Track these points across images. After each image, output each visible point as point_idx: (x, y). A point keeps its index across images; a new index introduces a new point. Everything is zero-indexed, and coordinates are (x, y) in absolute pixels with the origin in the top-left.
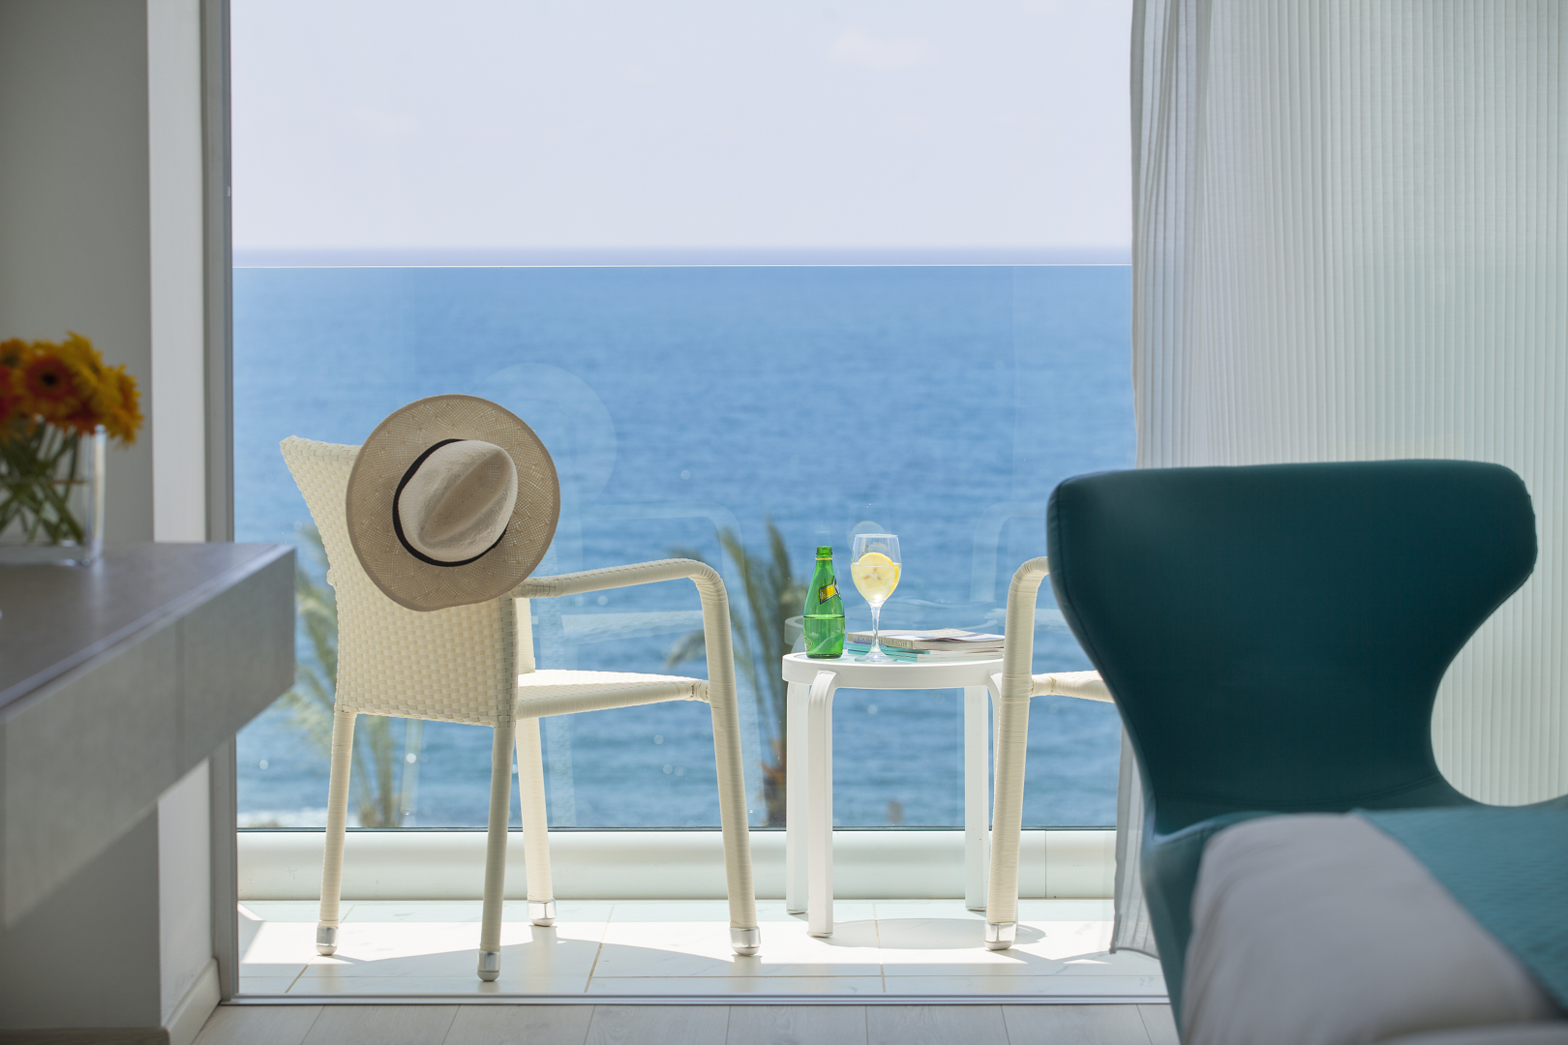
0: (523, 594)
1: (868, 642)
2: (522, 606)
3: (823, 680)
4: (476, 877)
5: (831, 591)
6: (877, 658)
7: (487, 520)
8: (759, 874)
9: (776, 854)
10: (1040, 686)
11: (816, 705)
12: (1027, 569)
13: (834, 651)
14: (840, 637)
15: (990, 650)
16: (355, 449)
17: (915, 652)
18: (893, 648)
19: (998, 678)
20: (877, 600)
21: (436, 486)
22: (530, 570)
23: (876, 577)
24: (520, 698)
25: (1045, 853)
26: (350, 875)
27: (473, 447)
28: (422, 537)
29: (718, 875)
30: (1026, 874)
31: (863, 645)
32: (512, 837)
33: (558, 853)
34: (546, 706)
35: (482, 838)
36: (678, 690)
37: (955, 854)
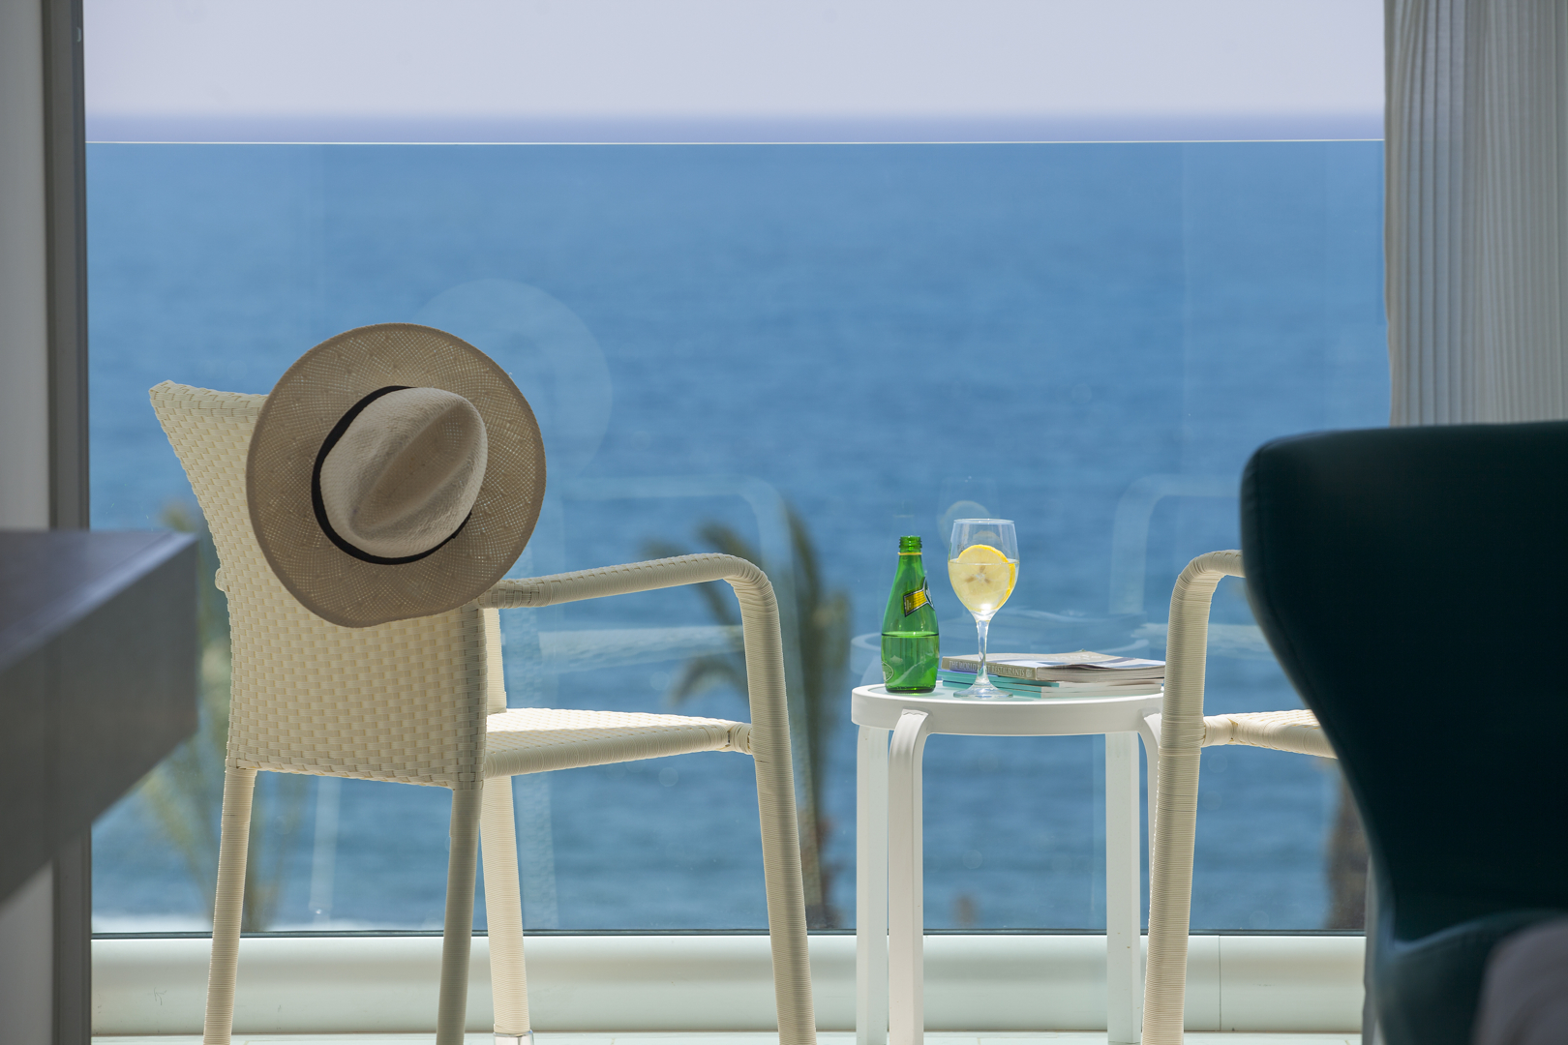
0: (494, 603)
1: (972, 669)
2: (491, 616)
3: (910, 724)
4: (428, 1000)
5: (920, 598)
6: (985, 693)
7: (446, 500)
8: (821, 995)
9: (841, 967)
10: (1215, 732)
11: (898, 759)
12: (1198, 568)
13: (924, 682)
14: (933, 662)
15: (1143, 681)
16: (259, 400)
17: (1035, 683)
18: (1008, 679)
19: (1156, 722)
20: (984, 611)
21: (373, 451)
22: (504, 569)
23: (984, 580)
24: (489, 748)
25: (1220, 968)
26: (245, 999)
27: (425, 396)
28: (354, 523)
29: (763, 997)
30: (1196, 997)
31: (963, 676)
32: (476, 943)
33: (538, 966)
34: (524, 759)
35: (435, 945)
36: (707, 736)
37: (1092, 968)
